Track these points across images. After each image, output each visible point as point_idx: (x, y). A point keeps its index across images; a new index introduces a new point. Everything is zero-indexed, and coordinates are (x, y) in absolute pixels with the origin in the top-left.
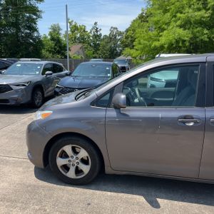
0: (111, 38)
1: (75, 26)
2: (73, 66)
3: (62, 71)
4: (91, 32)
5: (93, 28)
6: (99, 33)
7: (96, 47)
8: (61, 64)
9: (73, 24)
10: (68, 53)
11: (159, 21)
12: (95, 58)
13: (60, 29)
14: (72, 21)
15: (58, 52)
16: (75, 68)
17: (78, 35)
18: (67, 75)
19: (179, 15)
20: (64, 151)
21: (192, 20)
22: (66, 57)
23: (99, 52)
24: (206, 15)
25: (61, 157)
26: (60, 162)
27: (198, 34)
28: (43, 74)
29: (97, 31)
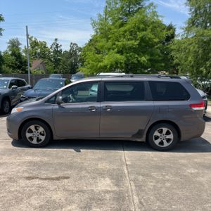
0: (72, 54)
1: (35, 41)
2: (34, 81)
3: (25, 85)
4: (51, 48)
5: (54, 44)
6: (59, 49)
7: (57, 62)
8: (23, 80)
9: (33, 39)
10: (29, 69)
11: (103, 46)
12: (56, 73)
13: (19, 44)
14: (32, 37)
15: (19, 67)
16: (36, 82)
17: (39, 51)
18: (29, 88)
19: (117, 43)
20: (30, 129)
21: (127, 47)
22: (27, 72)
23: (60, 67)
24: (136, 43)
25: (29, 132)
26: (28, 135)
27: (130, 58)
28: (10, 88)
29: (57, 47)
